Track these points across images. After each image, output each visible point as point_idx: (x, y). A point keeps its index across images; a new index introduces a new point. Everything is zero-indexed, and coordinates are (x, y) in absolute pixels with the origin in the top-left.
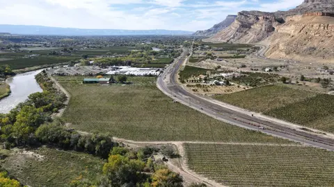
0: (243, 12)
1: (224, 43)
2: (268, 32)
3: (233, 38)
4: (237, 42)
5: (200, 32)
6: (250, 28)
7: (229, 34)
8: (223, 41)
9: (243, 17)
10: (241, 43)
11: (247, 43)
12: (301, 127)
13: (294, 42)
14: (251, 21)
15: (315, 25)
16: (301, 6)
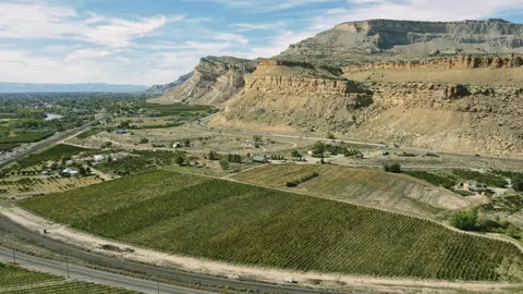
0: (209, 57)
1: (176, 104)
2: (237, 87)
3: (192, 96)
4: (196, 103)
5: (158, 87)
6: (215, 81)
7: (186, 90)
8: (177, 101)
9: (207, 64)
10: (201, 104)
11: (209, 103)
12: (105, 242)
13: (242, 102)
14: (217, 71)
15: (267, 78)
16: (286, 52)
